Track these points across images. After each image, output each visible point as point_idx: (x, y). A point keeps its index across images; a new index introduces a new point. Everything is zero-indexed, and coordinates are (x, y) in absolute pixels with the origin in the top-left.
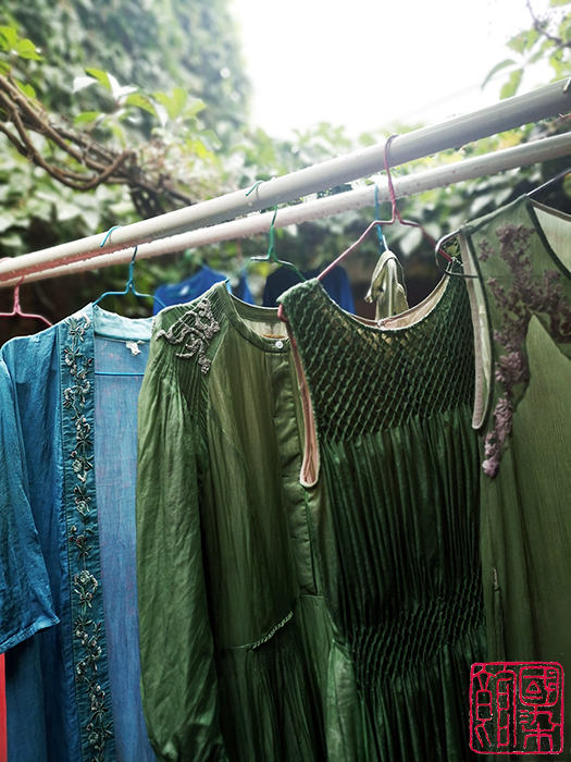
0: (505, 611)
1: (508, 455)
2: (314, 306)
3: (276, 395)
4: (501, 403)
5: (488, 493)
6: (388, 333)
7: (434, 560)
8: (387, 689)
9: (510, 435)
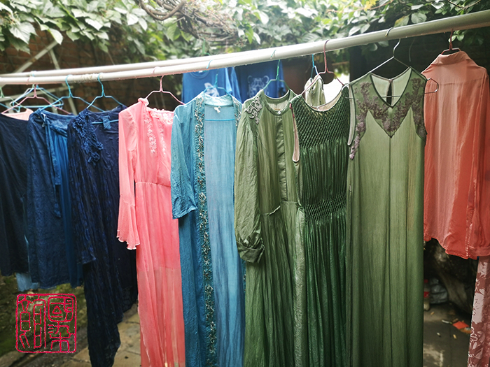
0: (352, 198)
1: (357, 154)
2: (300, 104)
3: (277, 131)
4: (357, 137)
5: (350, 164)
6: (321, 112)
7: (330, 187)
8: (314, 223)
9: (358, 147)
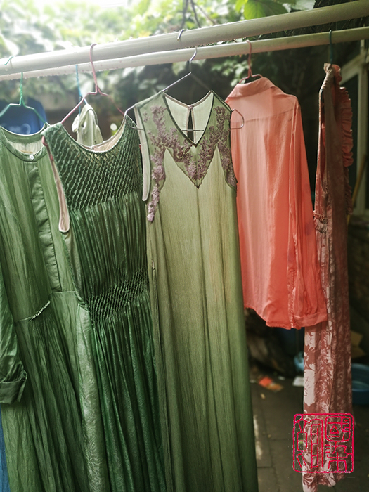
1: (157, 212)
3: (32, 186)
4: (155, 188)
5: (149, 229)
6: (98, 154)
7: (123, 264)
8: (105, 322)
9: (159, 203)
